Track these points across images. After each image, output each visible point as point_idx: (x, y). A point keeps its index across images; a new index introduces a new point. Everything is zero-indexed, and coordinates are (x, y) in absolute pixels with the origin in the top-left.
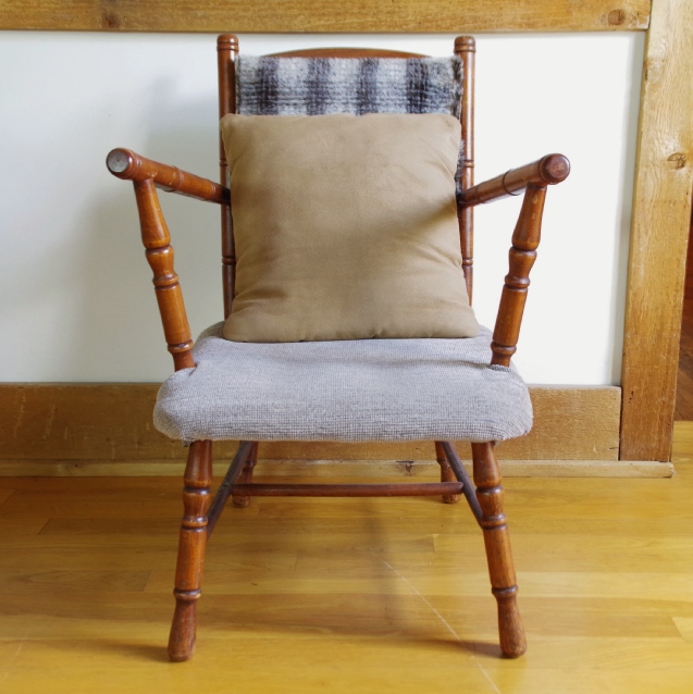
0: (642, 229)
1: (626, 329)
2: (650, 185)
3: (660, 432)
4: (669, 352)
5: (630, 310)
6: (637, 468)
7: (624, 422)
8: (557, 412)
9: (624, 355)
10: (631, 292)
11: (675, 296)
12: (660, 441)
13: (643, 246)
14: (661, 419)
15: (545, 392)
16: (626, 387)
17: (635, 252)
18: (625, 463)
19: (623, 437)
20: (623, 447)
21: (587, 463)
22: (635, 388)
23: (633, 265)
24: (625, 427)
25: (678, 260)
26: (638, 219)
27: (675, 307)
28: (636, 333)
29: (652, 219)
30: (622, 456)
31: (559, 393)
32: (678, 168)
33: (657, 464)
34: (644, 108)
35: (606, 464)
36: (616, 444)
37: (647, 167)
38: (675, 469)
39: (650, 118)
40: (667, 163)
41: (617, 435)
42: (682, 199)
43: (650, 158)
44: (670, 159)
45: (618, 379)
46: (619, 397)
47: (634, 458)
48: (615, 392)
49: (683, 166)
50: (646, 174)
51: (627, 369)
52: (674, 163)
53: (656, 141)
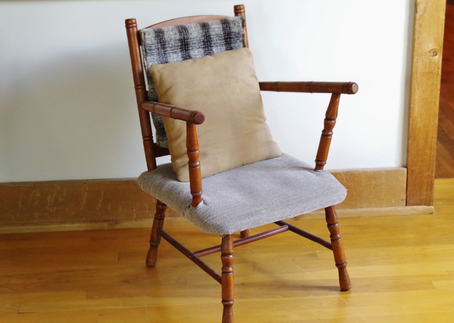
0: (416, 87)
1: (408, 138)
2: (419, 66)
3: (427, 190)
4: (431, 149)
5: (411, 129)
6: (415, 210)
7: (408, 186)
8: (374, 183)
9: (408, 151)
10: (411, 120)
11: (434, 120)
12: (427, 195)
13: (417, 96)
14: (427, 184)
15: (367, 172)
16: (409, 168)
17: (413, 99)
18: (409, 208)
19: (408, 194)
20: (408, 199)
21: (390, 208)
22: (414, 168)
23: (412, 106)
24: (409, 188)
25: (435, 102)
26: (414, 82)
27: (433, 126)
28: (414, 140)
29: (421, 82)
30: (408, 204)
31: (374, 173)
32: (434, 56)
33: (426, 207)
34: (416, 27)
35: (399, 209)
36: (404, 197)
37: (418, 56)
38: (435, 209)
39: (419, 32)
40: (428, 54)
41: (405, 193)
42: (436, 71)
43: (420, 52)
44: (429, 52)
45: (405, 164)
46: (406, 173)
47: (413, 205)
48: (404, 171)
49: (436, 55)
50: (417, 59)
51: (409, 159)
52: (432, 54)
53: (422, 44)
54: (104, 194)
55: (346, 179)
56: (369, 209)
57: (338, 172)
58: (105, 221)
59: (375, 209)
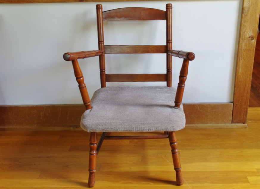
0: (241, 58)
1: (235, 87)
2: (243, 45)
3: (244, 116)
4: (247, 93)
5: (236, 81)
6: (237, 126)
7: (234, 112)
8: (214, 110)
9: (234, 94)
10: (237, 76)
11: (250, 77)
12: (243, 118)
13: (241, 63)
14: (244, 112)
15: (211, 105)
16: (234, 103)
17: (238, 65)
18: (233, 124)
19: (233, 117)
20: (233, 120)
21: (223, 125)
22: (237, 103)
23: (238, 68)
24: (234, 114)
25: (251, 67)
26: (240, 55)
27: (249, 80)
28: (238, 88)
29: (244, 55)
30: (233, 122)
31: (215, 105)
32: (252, 40)
33: (242, 124)
34: (242, 22)
35: (228, 125)
36: (231, 119)
37: (242, 40)
38: (248, 126)
39: (244, 26)
40: (248, 39)
41: (232, 116)
42: (253, 49)
43: (244, 37)
44: (249, 38)
45: (232, 101)
46: (232, 106)
47: (236, 123)
48: (231, 104)
49: (253, 39)
50: (242, 42)
51: (235, 98)
52: (250, 39)
53: (245, 32)
54: (70, 112)
55: (200, 108)
56: (211, 125)
57: (195, 104)
58: (71, 126)
59: (215, 125)
